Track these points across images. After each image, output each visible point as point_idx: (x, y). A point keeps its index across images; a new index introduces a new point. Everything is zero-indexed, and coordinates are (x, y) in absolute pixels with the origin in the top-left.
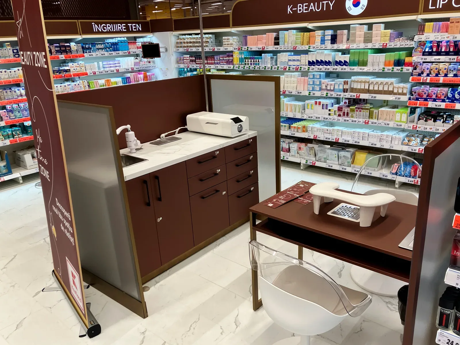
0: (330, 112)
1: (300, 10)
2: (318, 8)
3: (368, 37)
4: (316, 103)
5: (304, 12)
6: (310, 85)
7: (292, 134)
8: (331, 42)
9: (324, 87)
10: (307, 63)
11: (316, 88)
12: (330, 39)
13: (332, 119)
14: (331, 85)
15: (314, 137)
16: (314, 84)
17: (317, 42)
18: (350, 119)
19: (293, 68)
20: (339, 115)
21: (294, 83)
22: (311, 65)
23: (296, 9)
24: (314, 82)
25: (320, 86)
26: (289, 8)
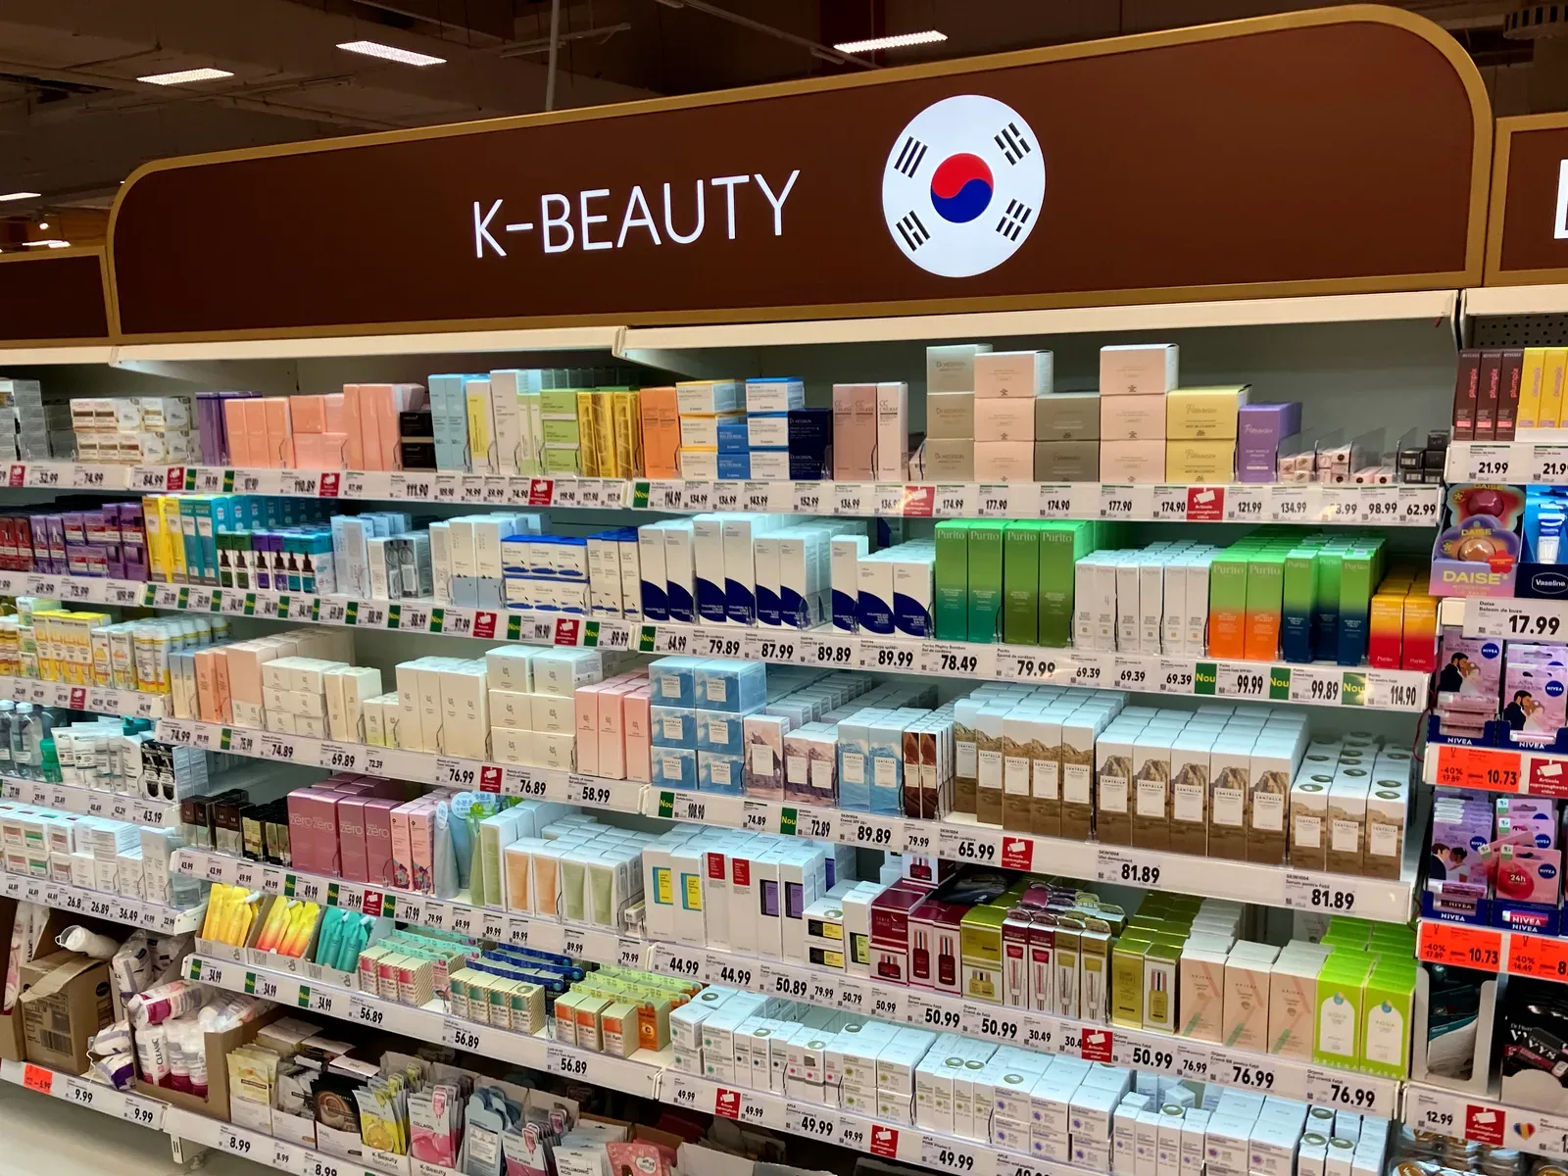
0: (816, 942)
1: (558, 236)
2: (684, 225)
3: (1067, 436)
4: (716, 864)
5: (587, 246)
6: (666, 742)
7: (567, 1066)
8: (791, 461)
9: (763, 766)
10: (635, 600)
11: (708, 767)
12: (785, 443)
13: (838, 996)
14: (813, 755)
15: (719, 1102)
16: (689, 738)
17: (696, 461)
18: (970, 1011)
19: (538, 628)
20: (888, 971)
21: (552, 719)
22: (662, 611)
23: (529, 226)
24: (689, 725)
25: (734, 758)
26: (482, 221)
